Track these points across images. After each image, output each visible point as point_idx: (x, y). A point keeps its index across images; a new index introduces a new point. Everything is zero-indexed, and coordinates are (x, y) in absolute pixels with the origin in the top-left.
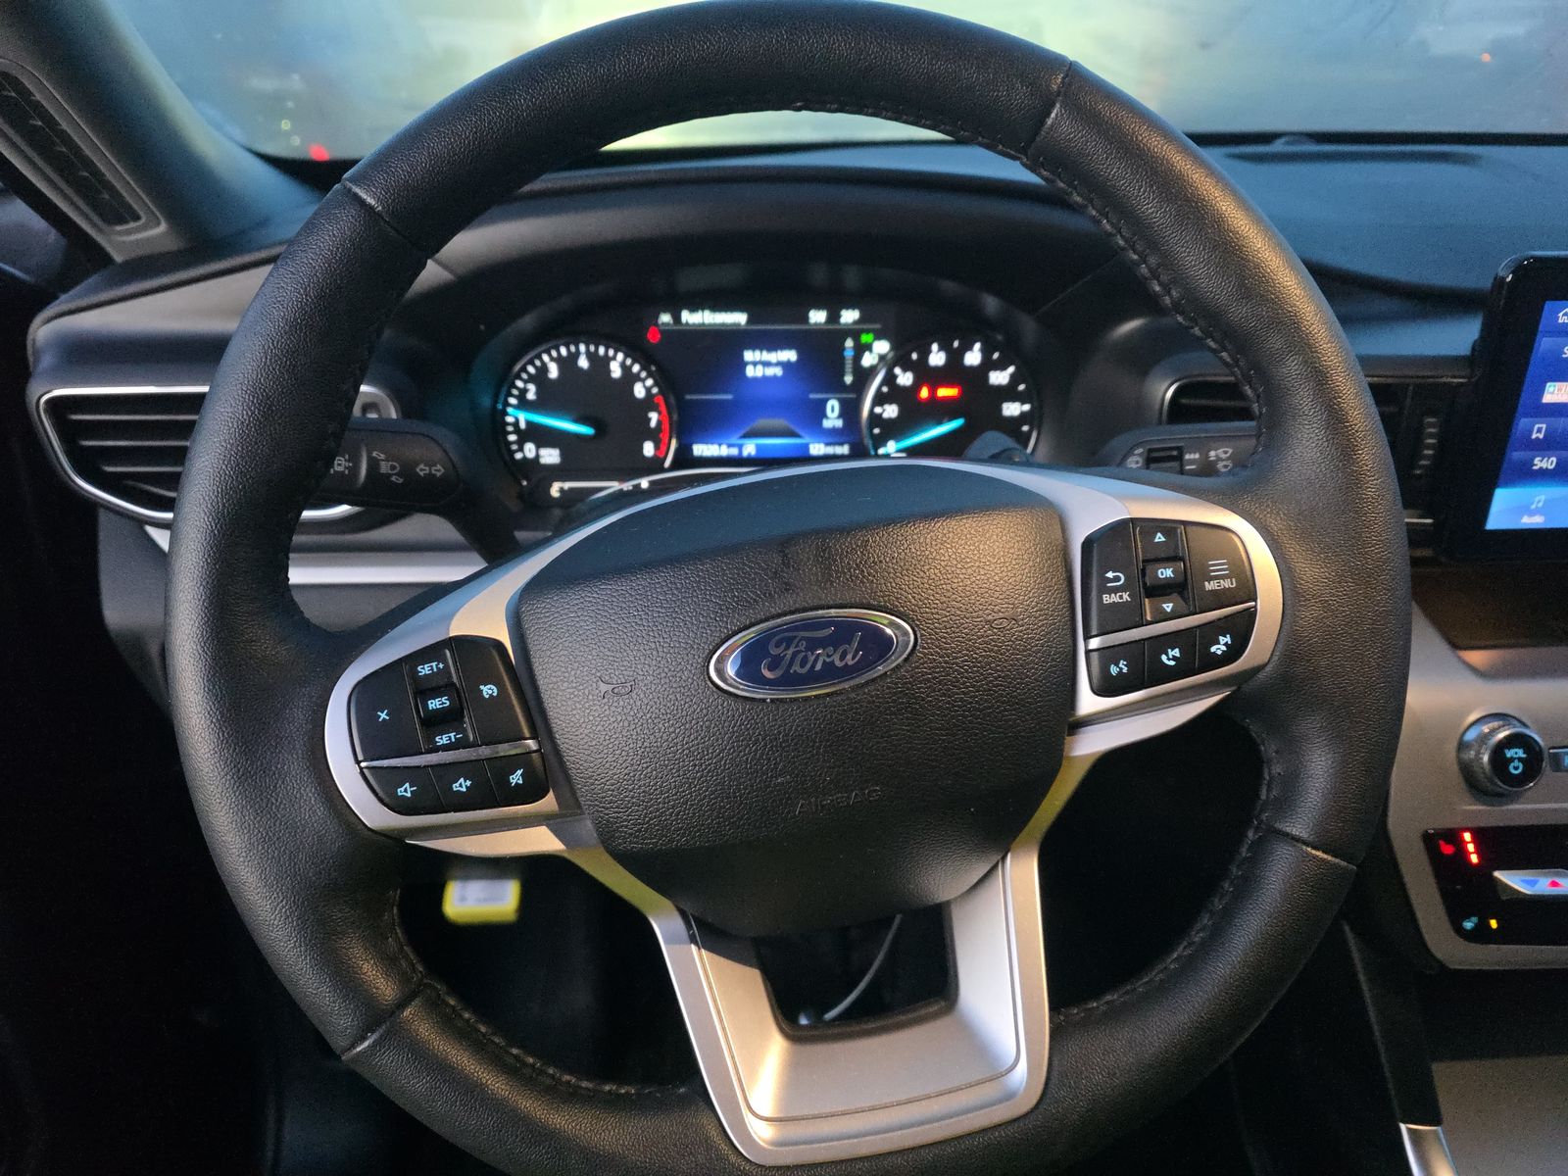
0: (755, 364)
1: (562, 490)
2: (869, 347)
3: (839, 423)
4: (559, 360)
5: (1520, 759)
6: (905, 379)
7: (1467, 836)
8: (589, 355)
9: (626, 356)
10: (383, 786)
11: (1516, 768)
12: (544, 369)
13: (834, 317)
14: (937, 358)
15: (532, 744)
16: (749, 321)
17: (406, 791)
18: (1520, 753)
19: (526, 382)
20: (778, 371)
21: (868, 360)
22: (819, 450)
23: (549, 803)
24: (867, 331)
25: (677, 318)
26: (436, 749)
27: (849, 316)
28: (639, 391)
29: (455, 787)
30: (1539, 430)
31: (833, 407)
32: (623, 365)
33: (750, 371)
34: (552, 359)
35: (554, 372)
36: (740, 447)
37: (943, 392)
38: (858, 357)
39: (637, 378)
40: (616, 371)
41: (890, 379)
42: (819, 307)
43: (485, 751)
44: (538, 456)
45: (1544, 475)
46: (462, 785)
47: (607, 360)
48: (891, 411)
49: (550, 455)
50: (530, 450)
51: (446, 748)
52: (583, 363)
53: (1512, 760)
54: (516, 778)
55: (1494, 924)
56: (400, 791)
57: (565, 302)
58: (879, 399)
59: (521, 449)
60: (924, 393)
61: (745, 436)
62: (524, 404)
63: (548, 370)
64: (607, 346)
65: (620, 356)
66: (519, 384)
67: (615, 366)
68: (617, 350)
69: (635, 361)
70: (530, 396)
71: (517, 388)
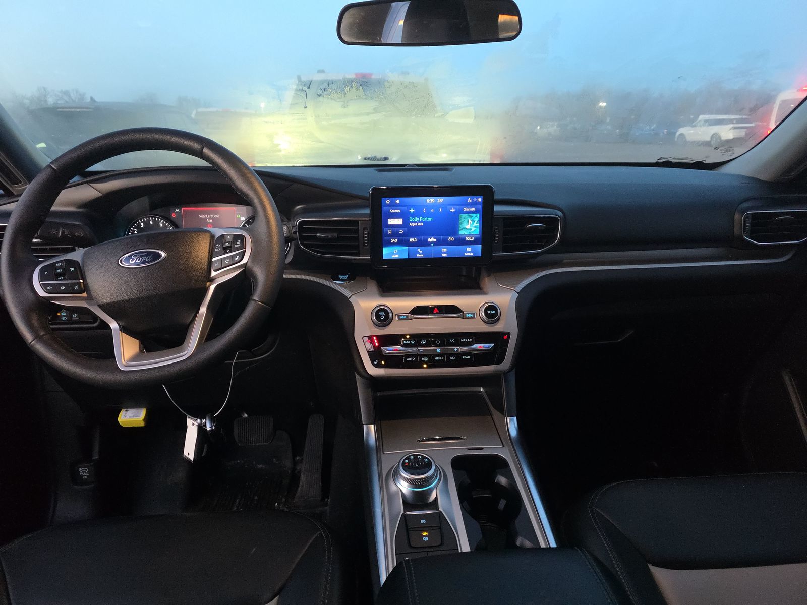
4: (144, 222)
5: (383, 315)
7: (375, 338)
8: (153, 221)
9: (164, 221)
10: (44, 287)
11: (382, 318)
15: (81, 281)
17: (49, 288)
18: (383, 313)
19: (134, 228)
23: (85, 295)
26: (58, 280)
29: (61, 288)
30: (390, 232)
32: (163, 223)
34: (142, 222)
35: (142, 225)
40: (161, 225)
43: (69, 282)
45: (394, 244)
46: (63, 288)
47: (158, 222)
51: (60, 280)
52: (151, 223)
53: (381, 315)
54: (76, 287)
55: (383, 362)
56: (48, 288)
63: (140, 225)
64: (158, 218)
65: (162, 221)
66: (132, 229)
67: (161, 224)
68: (161, 219)
69: (167, 222)
70: (135, 232)
71: (131, 230)
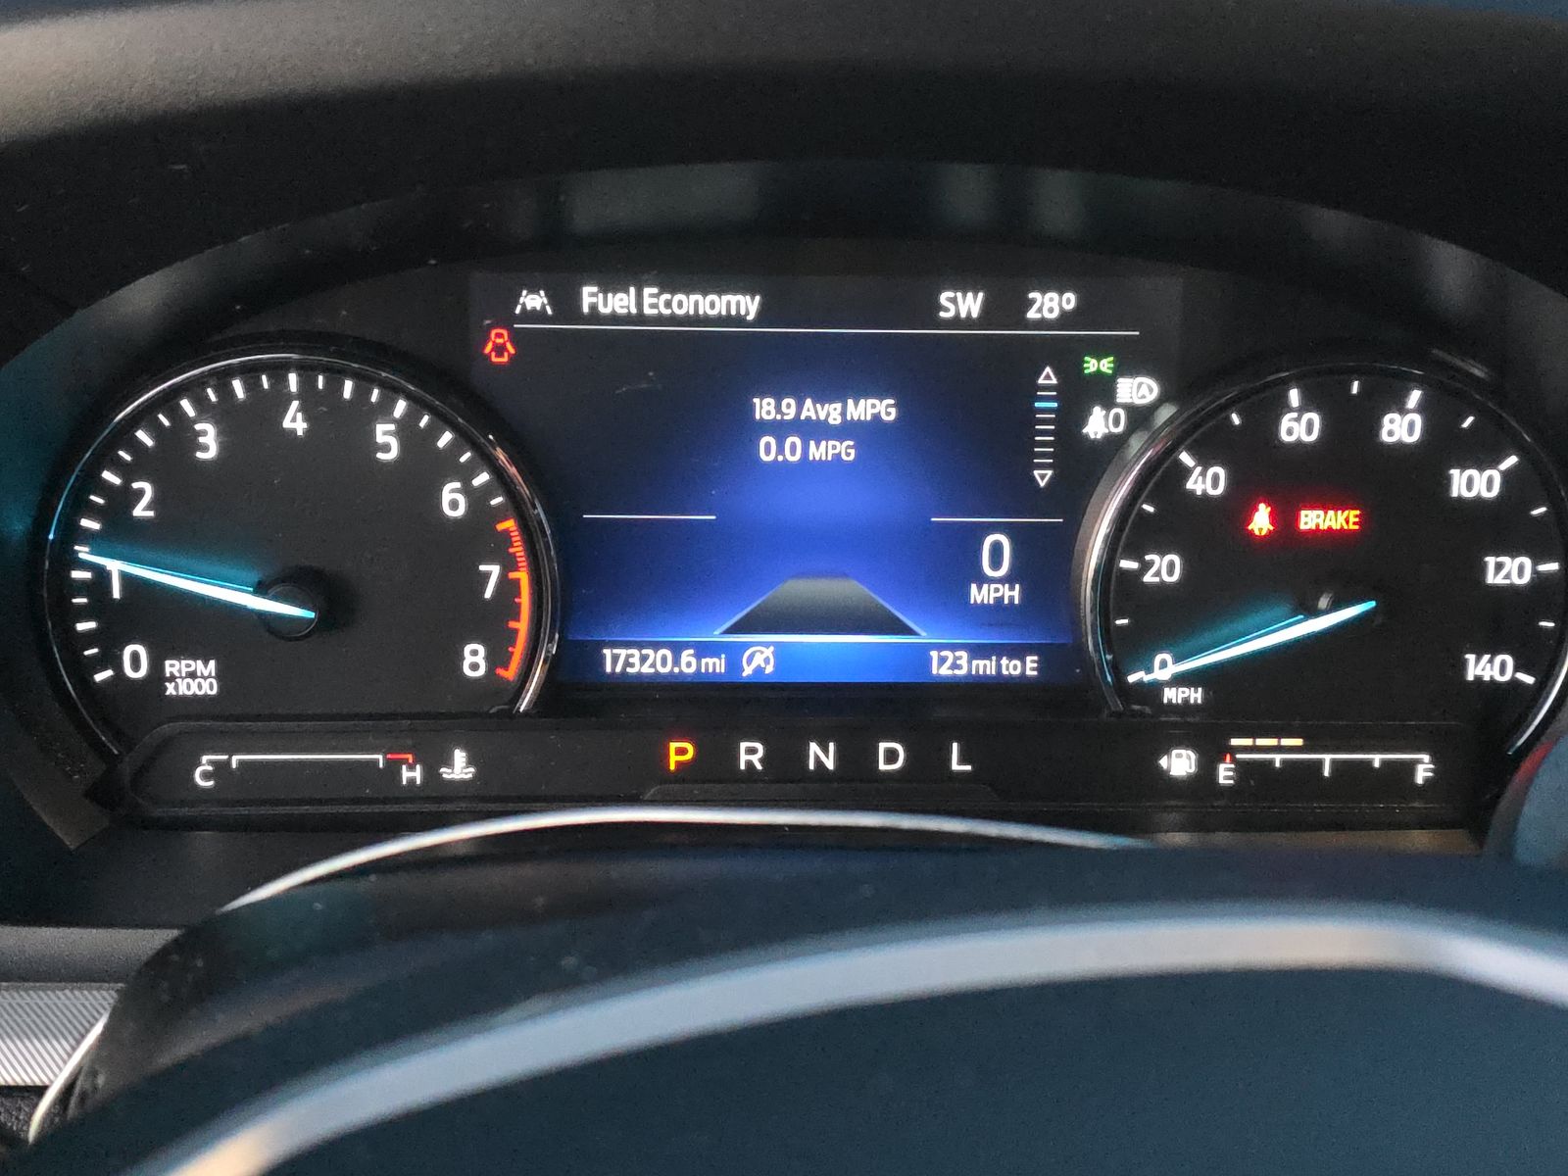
0: (780, 429)
1: (220, 770)
2: (1102, 391)
3: (1013, 594)
4: (225, 414)
6: (1206, 481)
8: (310, 401)
9: (418, 404)
12: (182, 437)
13: (1006, 307)
14: (1299, 427)
16: (763, 317)
19: (128, 472)
20: (846, 451)
21: (1098, 425)
22: (955, 666)
24: (1099, 349)
25: (566, 304)
27: (1049, 304)
28: (452, 500)
31: (997, 551)
32: (408, 431)
33: (767, 449)
34: (206, 411)
35: (209, 442)
36: (734, 654)
37: (1311, 519)
38: (1071, 416)
39: (445, 467)
40: (387, 445)
41: (1162, 478)
42: (964, 283)
44: (157, 676)
47: (365, 416)
48: (1164, 568)
49: (192, 675)
50: (135, 660)
57: (252, 250)
58: (1131, 535)
59: (111, 659)
60: (1261, 521)
61: (748, 625)
62: (121, 532)
63: (192, 442)
64: (364, 382)
65: (401, 407)
66: (110, 477)
67: (384, 433)
68: (392, 391)
69: (443, 420)
70: (140, 511)
71: (105, 489)
